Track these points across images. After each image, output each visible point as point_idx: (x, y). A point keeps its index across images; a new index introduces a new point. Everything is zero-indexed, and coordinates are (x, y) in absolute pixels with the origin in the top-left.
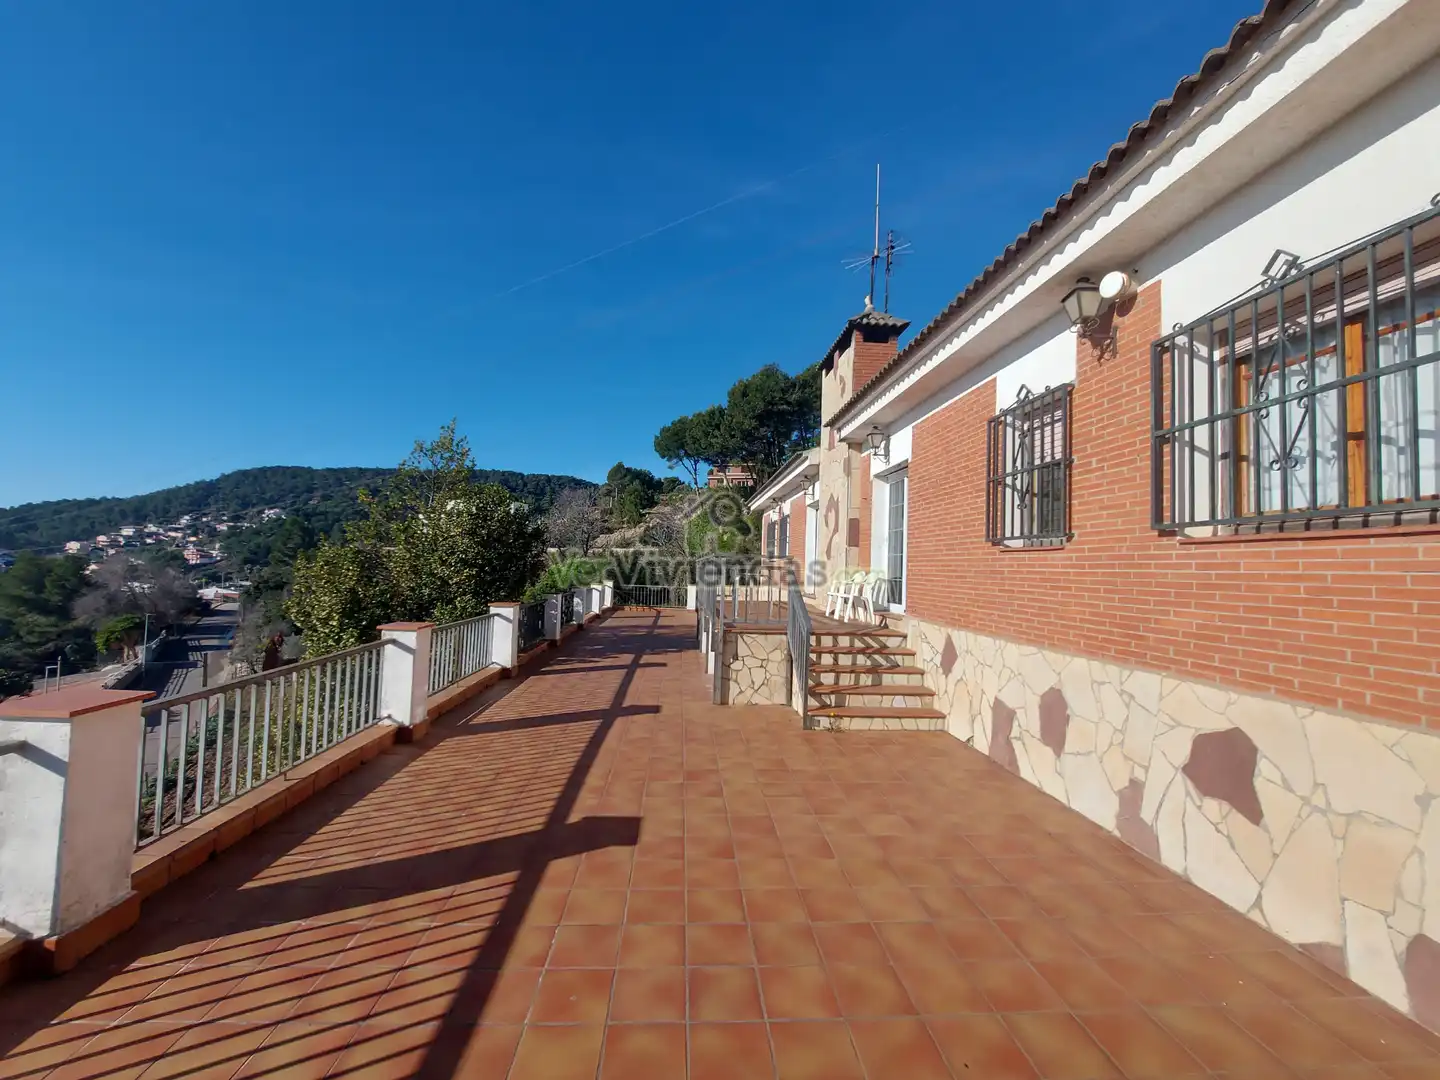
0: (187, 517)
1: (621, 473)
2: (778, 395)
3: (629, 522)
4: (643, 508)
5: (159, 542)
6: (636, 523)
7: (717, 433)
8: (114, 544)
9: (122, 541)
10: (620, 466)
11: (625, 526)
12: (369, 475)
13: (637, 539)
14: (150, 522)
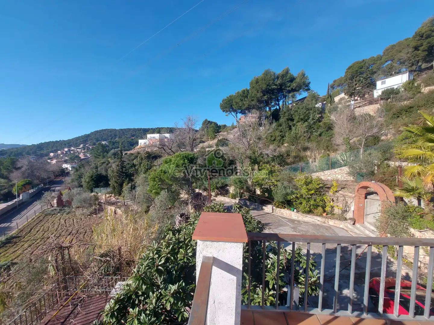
0: (82, 145)
1: (207, 123)
2: (271, 82)
3: (211, 139)
4: (216, 133)
5: (74, 152)
6: (214, 139)
7: (246, 99)
8: (62, 153)
9: (65, 152)
10: (206, 120)
11: (209, 140)
12: (131, 130)
13: (214, 145)
14: (72, 147)
